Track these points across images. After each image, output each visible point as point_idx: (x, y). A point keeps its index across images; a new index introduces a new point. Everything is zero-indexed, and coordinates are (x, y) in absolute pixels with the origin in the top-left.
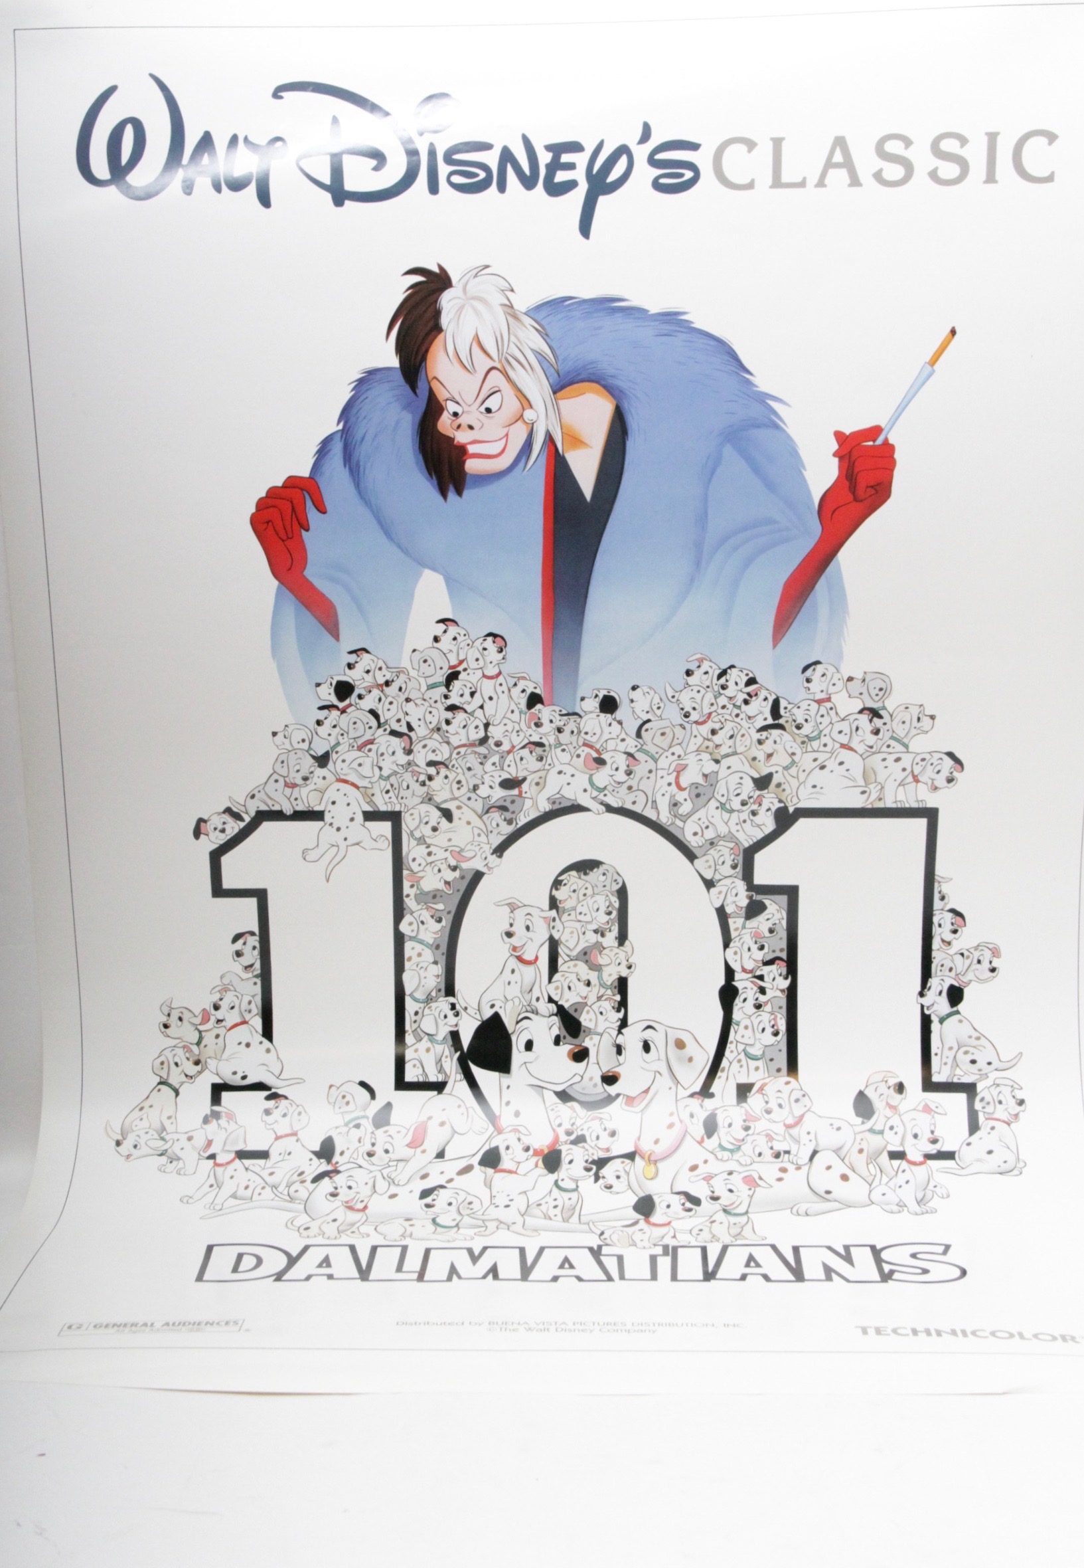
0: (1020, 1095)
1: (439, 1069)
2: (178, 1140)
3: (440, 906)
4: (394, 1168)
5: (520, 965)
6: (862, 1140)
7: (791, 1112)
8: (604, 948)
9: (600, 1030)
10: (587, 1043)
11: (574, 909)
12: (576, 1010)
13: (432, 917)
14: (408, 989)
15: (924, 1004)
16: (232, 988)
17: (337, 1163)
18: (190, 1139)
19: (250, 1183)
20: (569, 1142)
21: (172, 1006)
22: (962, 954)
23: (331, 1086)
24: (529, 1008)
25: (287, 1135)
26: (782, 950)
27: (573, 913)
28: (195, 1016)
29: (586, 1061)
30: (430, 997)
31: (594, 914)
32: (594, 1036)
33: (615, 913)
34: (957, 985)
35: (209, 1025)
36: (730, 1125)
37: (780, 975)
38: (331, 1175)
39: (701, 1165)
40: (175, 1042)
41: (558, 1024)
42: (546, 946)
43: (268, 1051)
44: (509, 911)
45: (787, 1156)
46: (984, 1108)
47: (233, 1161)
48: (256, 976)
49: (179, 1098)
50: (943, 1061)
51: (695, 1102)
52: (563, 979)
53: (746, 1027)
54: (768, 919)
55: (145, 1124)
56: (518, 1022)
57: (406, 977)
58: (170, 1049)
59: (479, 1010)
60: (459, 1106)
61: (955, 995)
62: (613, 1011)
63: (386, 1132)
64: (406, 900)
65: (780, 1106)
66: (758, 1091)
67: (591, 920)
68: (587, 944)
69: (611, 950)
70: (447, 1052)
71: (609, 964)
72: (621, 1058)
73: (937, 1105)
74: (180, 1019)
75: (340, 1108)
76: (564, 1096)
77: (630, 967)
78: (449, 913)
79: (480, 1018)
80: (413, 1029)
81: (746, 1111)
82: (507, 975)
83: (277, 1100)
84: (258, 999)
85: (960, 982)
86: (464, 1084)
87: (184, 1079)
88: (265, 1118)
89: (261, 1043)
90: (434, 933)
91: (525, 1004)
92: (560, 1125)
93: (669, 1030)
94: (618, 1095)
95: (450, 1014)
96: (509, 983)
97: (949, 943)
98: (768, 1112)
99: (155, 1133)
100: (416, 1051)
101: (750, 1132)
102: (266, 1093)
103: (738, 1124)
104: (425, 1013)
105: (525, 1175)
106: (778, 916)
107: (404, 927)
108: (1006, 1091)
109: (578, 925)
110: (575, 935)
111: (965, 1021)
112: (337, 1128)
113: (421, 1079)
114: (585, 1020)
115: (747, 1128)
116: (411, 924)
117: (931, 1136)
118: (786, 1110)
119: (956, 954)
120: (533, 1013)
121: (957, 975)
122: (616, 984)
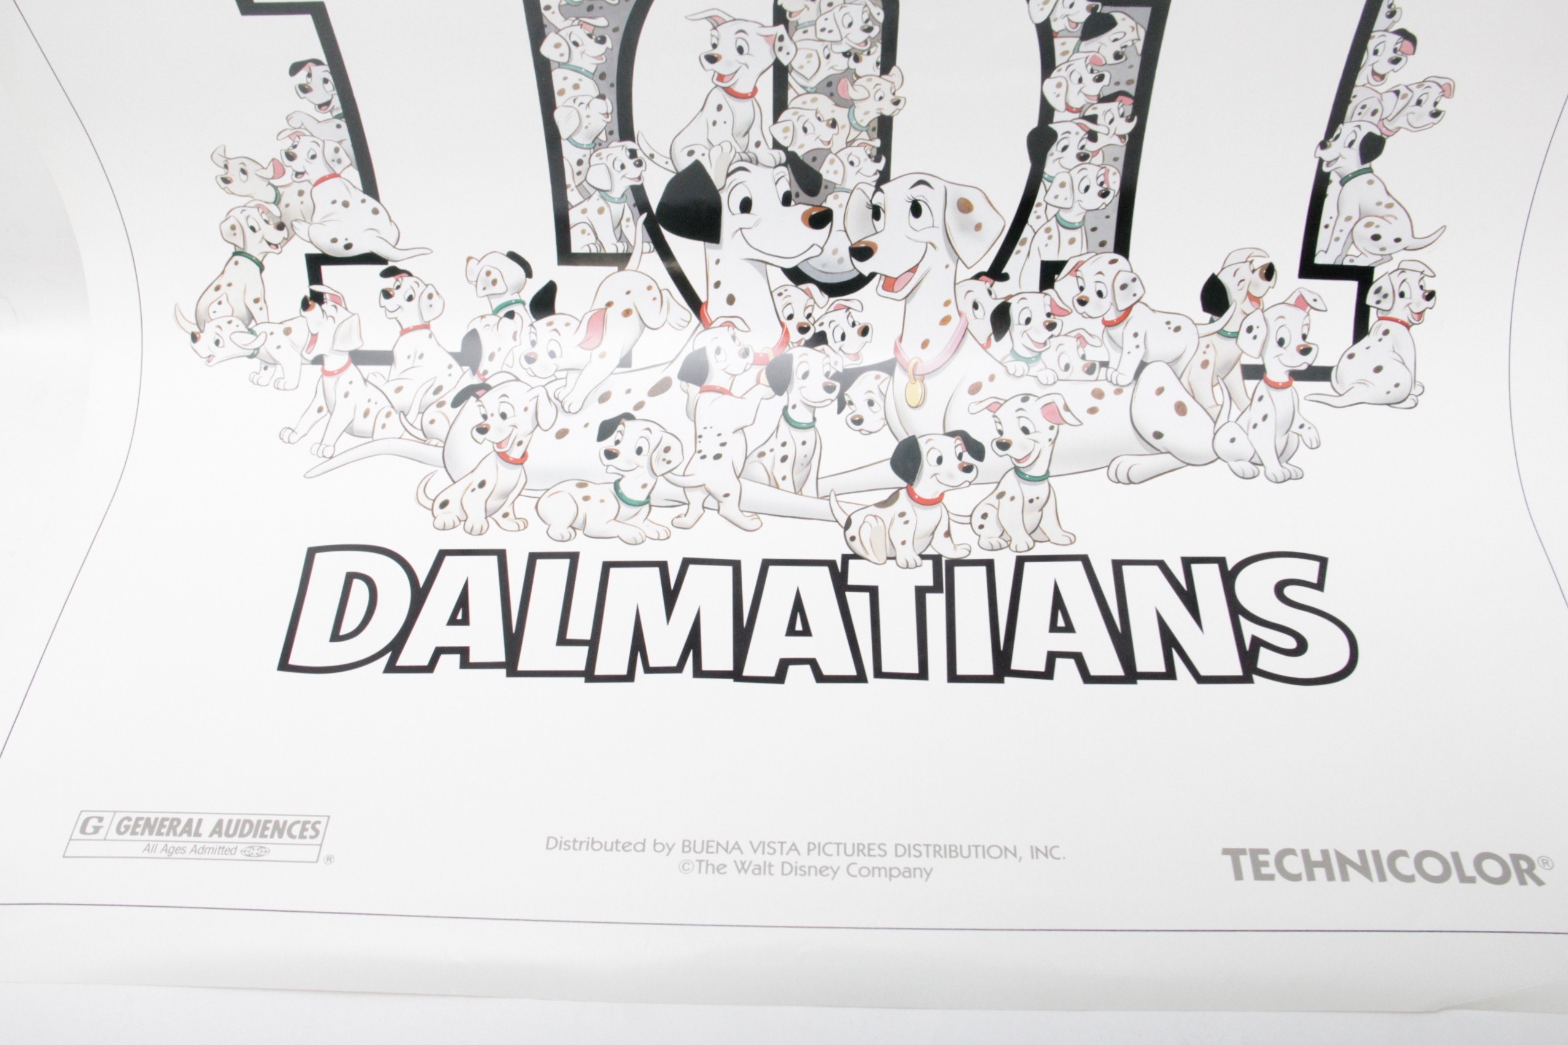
0: (1430, 285)
1: (618, 236)
2: (272, 333)
3: (601, 22)
4: (563, 382)
5: (732, 101)
6: (1208, 346)
7: (1114, 303)
8: (858, 77)
9: (849, 185)
10: (830, 203)
11: (814, 23)
12: (814, 159)
13: (590, 36)
14: (564, 131)
15: (1324, 158)
16: (307, 133)
17: (485, 372)
18: (287, 331)
19: (371, 406)
20: (803, 343)
21: (228, 155)
22: (1397, 93)
23: (469, 259)
24: (744, 156)
25: (416, 328)
26: (1129, 82)
27: (811, 29)
28: (263, 168)
29: (828, 227)
30: (597, 141)
31: (845, 31)
32: (841, 194)
33: (877, 30)
34: (1378, 133)
35: (287, 178)
36: (1028, 321)
37: (1122, 116)
38: (479, 393)
39: (986, 385)
40: (244, 201)
41: (787, 177)
42: (770, 73)
43: (375, 212)
44: (711, 27)
45: (1103, 369)
46: (1378, 302)
47: (346, 367)
48: (338, 117)
49: (264, 273)
50: (1335, 236)
51: (982, 286)
52: (795, 118)
53: (1062, 185)
54: (1116, 40)
55: (224, 309)
56: (728, 175)
57: (559, 116)
58: (241, 209)
59: (671, 158)
60: (649, 288)
61: (1372, 147)
62: (869, 160)
63: (550, 324)
64: (546, 14)
65: (1100, 294)
66: (1069, 273)
67: (839, 38)
68: (832, 72)
69: (869, 80)
70: (628, 214)
71: (866, 99)
72: (879, 224)
73: (1316, 297)
74: (244, 172)
75: (484, 289)
76: (797, 276)
77: (896, 103)
78: (616, 30)
79: (673, 170)
80: (577, 183)
81: (1052, 300)
82: (711, 112)
83: (397, 277)
84: (348, 144)
85: (1384, 130)
86: (655, 256)
87: (268, 248)
88: (384, 301)
89: (363, 201)
90: (596, 58)
91: (739, 150)
92: (790, 317)
93: (950, 187)
94: (872, 275)
95: (630, 163)
96: (714, 123)
97: (1382, 77)
98: (1083, 302)
99: (240, 323)
100: (584, 211)
101: (1055, 332)
102: (382, 268)
103: (1040, 319)
104: (592, 163)
105: (741, 397)
106: (1134, 35)
107: (546, 50)
108: (1413, 278)
109: (819, 46)
110: (815, 59)
111: (1376, 181)
112: (482, 317)
113: (594, 250)
114: (828, 172)
115: (1051, 326)
116: (557, 46)
117: (1302, 342)
118: (1107, 301)
119: (1387, 92)
120: (751, 162)
121: (1381, 120)
122: (875, 124)
